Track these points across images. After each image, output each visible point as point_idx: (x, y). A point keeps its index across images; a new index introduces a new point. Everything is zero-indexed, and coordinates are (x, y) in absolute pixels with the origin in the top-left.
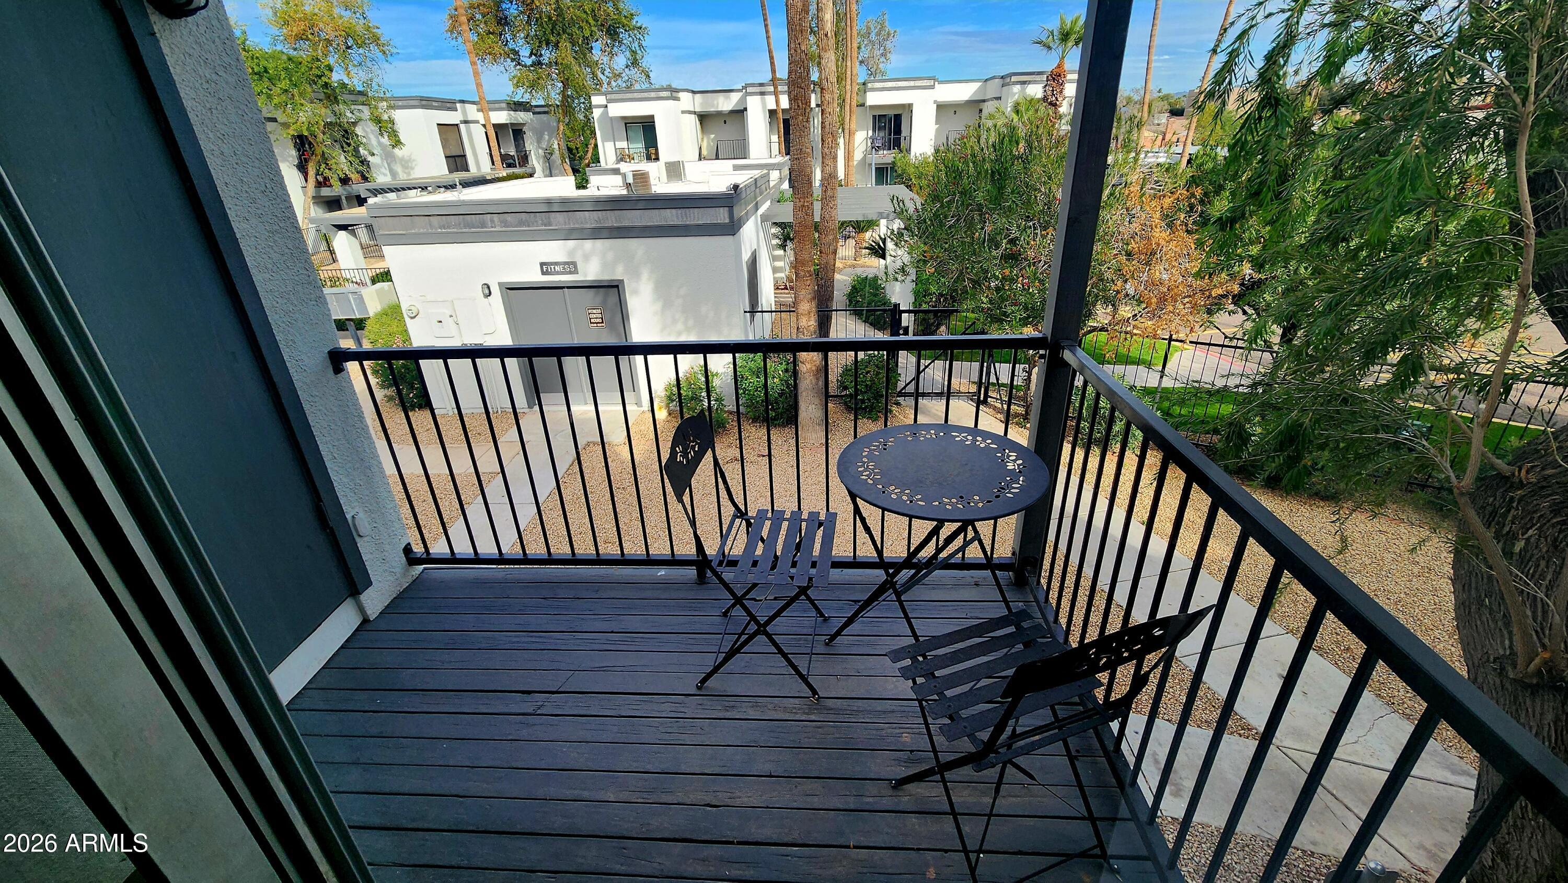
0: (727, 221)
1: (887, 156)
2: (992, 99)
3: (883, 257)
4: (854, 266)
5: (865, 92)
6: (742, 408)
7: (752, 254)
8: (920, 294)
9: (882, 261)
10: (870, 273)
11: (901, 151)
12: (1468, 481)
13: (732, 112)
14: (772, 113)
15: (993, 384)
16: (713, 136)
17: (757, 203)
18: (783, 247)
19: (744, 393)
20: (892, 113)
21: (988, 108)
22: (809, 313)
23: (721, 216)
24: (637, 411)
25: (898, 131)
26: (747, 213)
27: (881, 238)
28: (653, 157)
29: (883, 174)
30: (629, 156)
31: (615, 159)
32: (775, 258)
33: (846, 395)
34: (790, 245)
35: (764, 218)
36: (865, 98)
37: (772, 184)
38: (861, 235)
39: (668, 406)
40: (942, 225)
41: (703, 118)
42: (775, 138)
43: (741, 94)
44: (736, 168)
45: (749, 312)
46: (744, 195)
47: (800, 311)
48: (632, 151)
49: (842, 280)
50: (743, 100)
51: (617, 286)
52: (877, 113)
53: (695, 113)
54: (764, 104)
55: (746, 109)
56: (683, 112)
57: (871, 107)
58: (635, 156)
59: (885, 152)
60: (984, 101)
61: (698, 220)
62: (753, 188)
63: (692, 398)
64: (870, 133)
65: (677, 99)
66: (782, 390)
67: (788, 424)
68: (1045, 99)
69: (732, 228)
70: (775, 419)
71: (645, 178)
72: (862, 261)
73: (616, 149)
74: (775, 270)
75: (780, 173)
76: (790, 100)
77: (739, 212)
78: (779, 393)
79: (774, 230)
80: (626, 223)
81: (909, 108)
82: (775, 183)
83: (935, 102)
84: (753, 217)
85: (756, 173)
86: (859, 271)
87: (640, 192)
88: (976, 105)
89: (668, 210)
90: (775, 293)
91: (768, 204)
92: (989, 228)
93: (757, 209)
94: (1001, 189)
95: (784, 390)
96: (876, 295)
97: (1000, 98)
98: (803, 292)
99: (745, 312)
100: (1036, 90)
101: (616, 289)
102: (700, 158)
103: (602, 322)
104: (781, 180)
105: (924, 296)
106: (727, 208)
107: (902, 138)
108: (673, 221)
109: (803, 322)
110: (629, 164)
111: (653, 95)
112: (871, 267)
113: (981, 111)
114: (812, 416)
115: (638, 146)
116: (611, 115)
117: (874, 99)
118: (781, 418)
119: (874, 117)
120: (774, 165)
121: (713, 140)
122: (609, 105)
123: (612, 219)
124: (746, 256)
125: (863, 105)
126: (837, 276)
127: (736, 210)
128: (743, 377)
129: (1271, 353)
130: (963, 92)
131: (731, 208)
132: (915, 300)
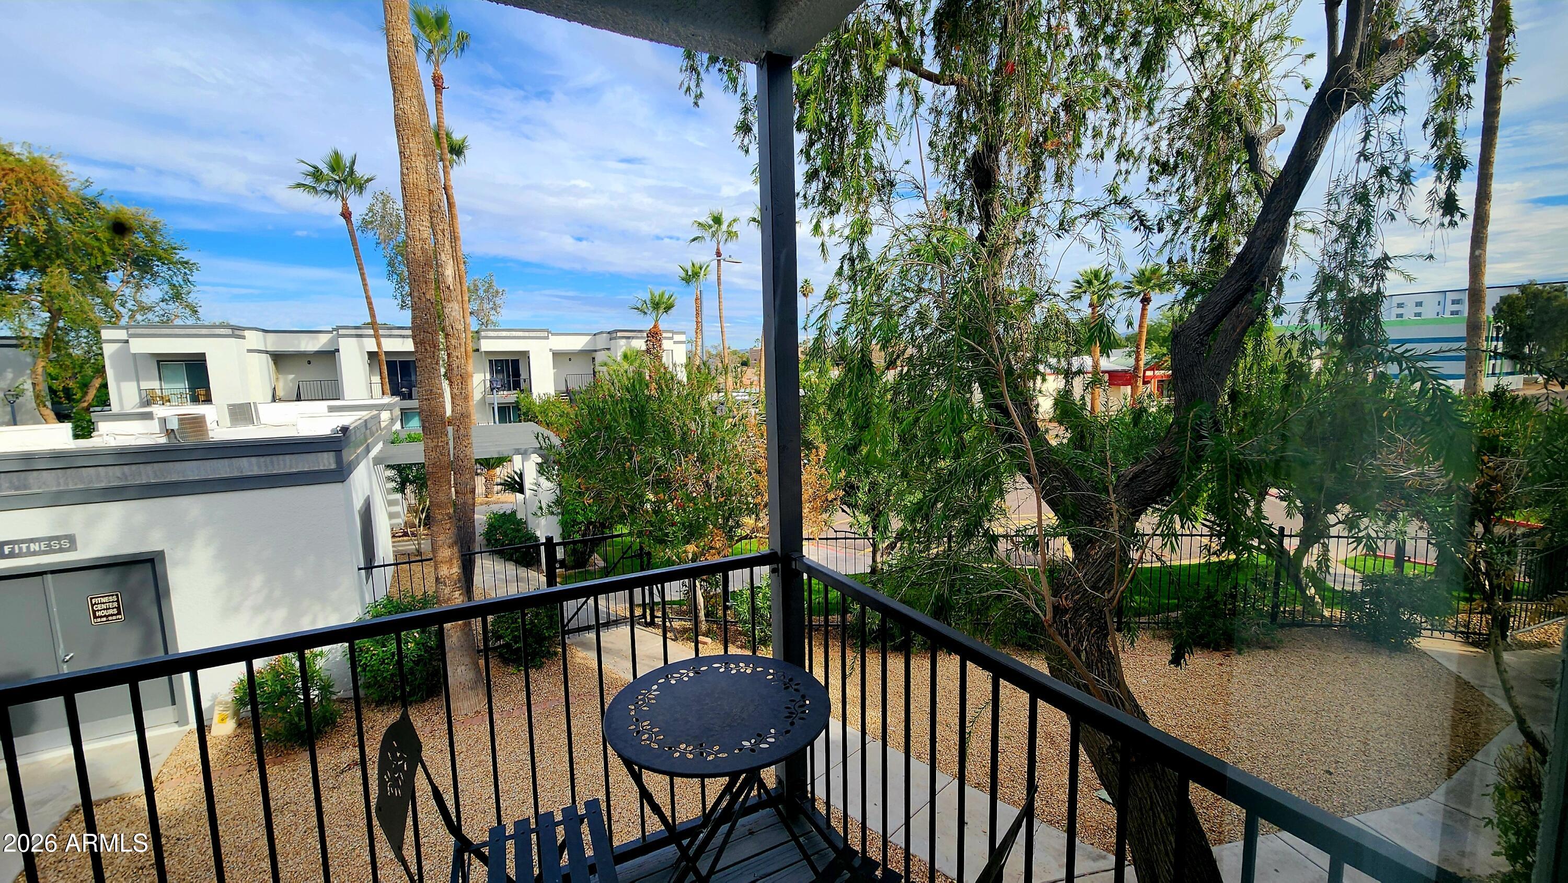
0: (333, 466)
1: (509, 397)
2: (604, 349)
3: (521, 491)
4: (487, 503)
5: (479, 339)
6: (362, 692)
7: (365, 500)
8: (567, 526)
9: (519, 496)
10: (508, 509)
11: (522, 391)
12: (1049, 615)
13: (319, 354)
14: (372, 355)
15: (658, 603)
16: (292, 376)
17: (368, 446)
18: (402, 489)
19: (364, 670)
20: (510, 358)
21: (600, 357)
22: (451, 559)
23: (326, 461)
24: (180, 731)
25: (517, 374)
26: (357, 457)
27: (516, 473)
28: (202, 398)
29: (506, 413)
30: (162, 398)
31: (138, 400)
32: (391, 503)
33: (500, 646)
34: (409, 489)
35: (377, 461)
36: (479, 344)
37: (383, 425)
38: (492, 472)
39: (236, 713)
40: (592, 457)
41: (279, 359)
42: (376, 379)
43: (330, 335)
44: (331, 409)
45: (365, 569)
46: (353, 439)
47: (439, 559)
48: (165, 393)
49: (481, 518)
50: (335, 340)
51: (151, 561)
52: (493, 358)
53: (267, 352)
54: (361, 347)
55: (338, 350)
56: (249, 351)
57: (486, 353)
58: (173, 398)
59: (505, 392)
60: (596, 351)
61: (291, 467)
62: (363, 430)
63: (283, 693)
64: (488, 376)
65: (243, 337)
66: (419, 656)
67: (428, 697)
68: (648, 351)
69: (340, 474)
70: (411, 694)
71: (198, 423)
72: (495, 497)
73: (140, 390)
74: (392, 516)
75: (391, 414)
76: (415, 344)
77: (349, 455)
78: (414, 662)
79: (391, 473)
80: (175, 478)
81: (525, 354)
82: (386, 423)
83: (551, 350)
84: (365, 460)
85: (365, 414)
86: (495, 508)
87: (190, 440)
88: (588, 354)
89: (245, 459)
90: (393, 542)
91: (380, 446)
92: (637, 458)
93: (369, 452)
94: (642, 424)
95: (421, 655)
96: (518, 531)
97: (609, 349)
98: (442, 537)
99: (360, 569)
100: (640, 344)
101: (149, 565)
102: (274, 400)
103: (119, 613)
104: (393, 421)
105: (573, 526)
106: (333, 453)
107: (522, 381)
108: (252, 471)
109: (444, 571)
110: (163, 407)
111: (204, 331)
112: (506, 502)
113: (594, 358)
114: (463, 680)
115: (182, 386)
116: (133, 351)
117: (487, 345)
118: (419, 691)
119: (491, 361)
120: (384, 405)
121: (291, 381)
122: (131, 340)
123: (148, 474)
124: (358, 504)
125: (478, 350)
126: (476, 516)
127: (344, 453)
128: (361, 650)
129: (868, 539)
130: (577, 343)
131: (338, 452)
132: (563, 531)
